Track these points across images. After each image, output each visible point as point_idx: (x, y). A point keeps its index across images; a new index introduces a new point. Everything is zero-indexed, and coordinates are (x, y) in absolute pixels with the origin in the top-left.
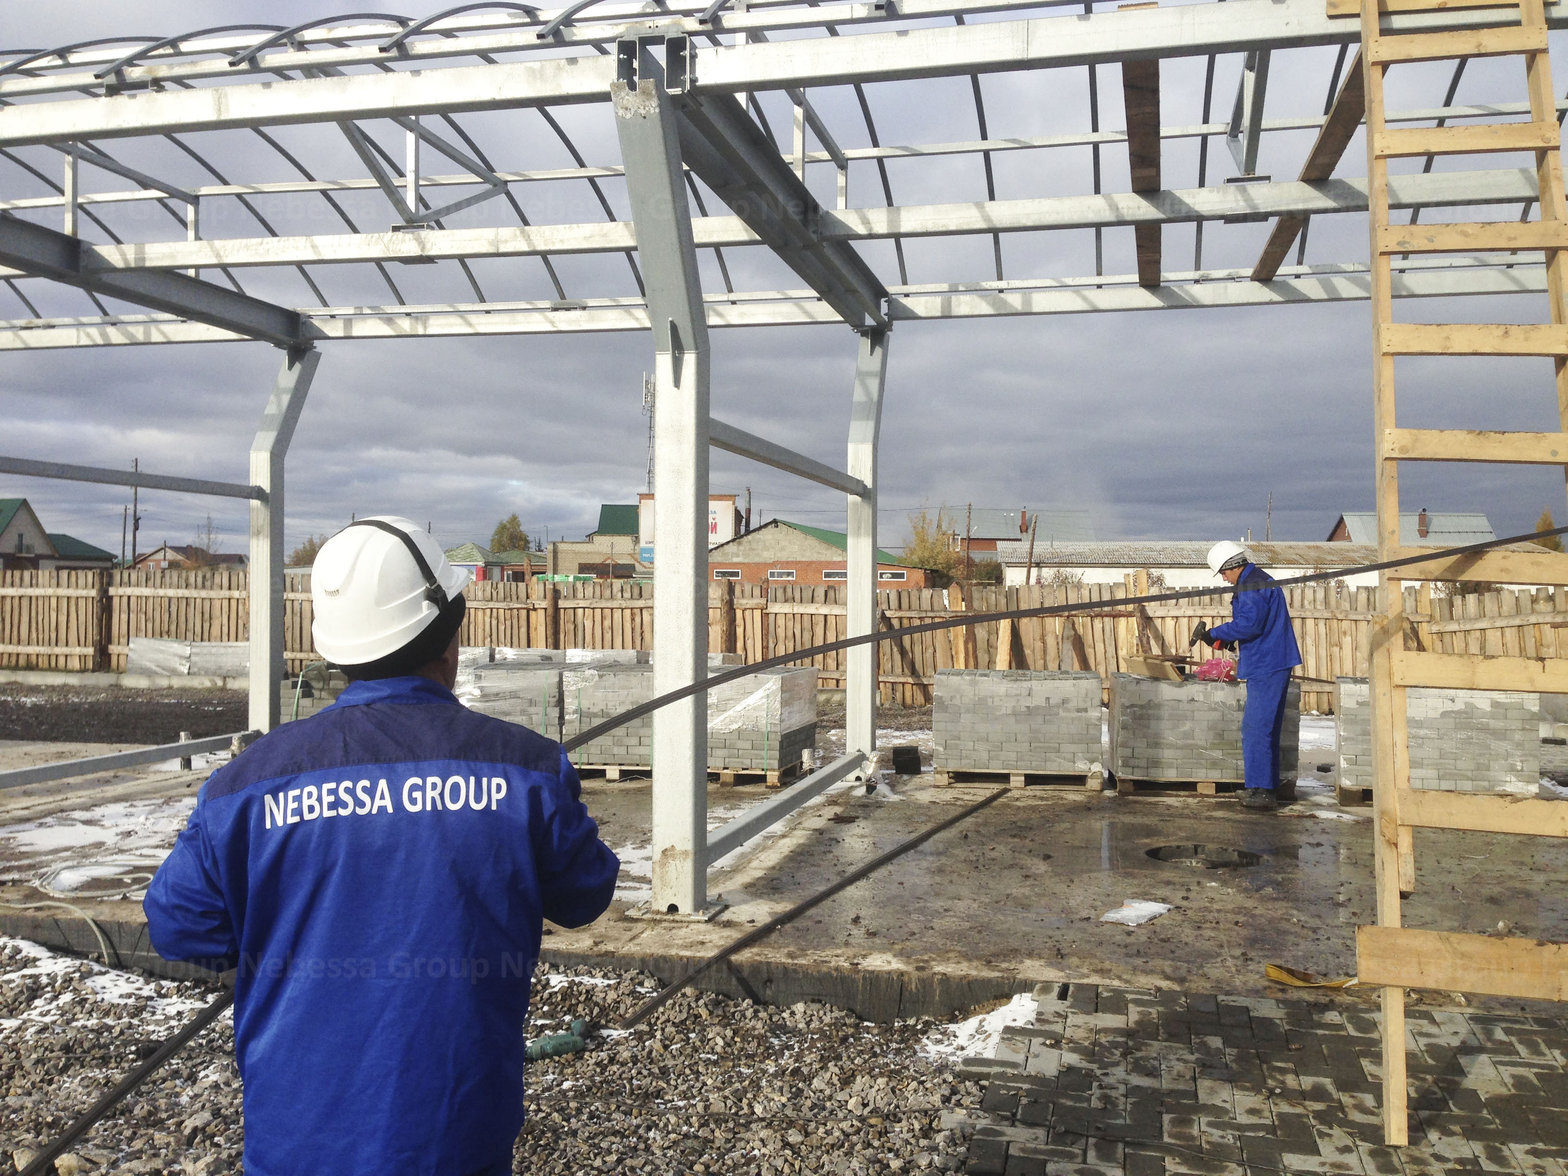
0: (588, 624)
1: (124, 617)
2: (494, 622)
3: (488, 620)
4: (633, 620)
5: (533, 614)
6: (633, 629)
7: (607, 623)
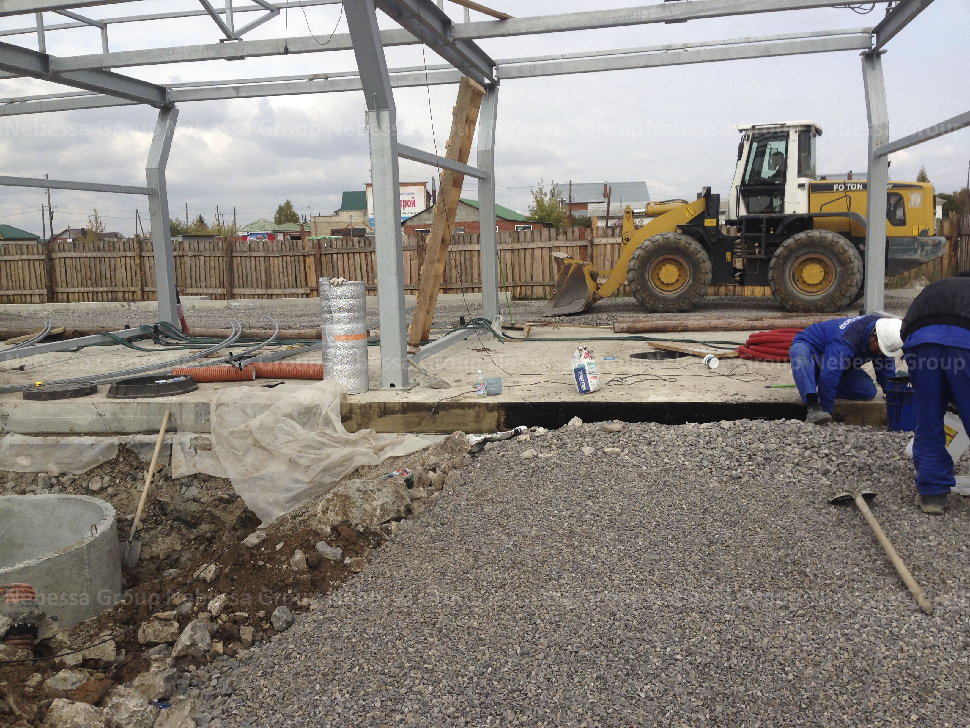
0: (340, 263)
1: (63, 270)
2: (284, 264)
3: (280, 263)
4: (366, 259)
5: (307, 259)
6: (367, 265)
7: (351, 262)
